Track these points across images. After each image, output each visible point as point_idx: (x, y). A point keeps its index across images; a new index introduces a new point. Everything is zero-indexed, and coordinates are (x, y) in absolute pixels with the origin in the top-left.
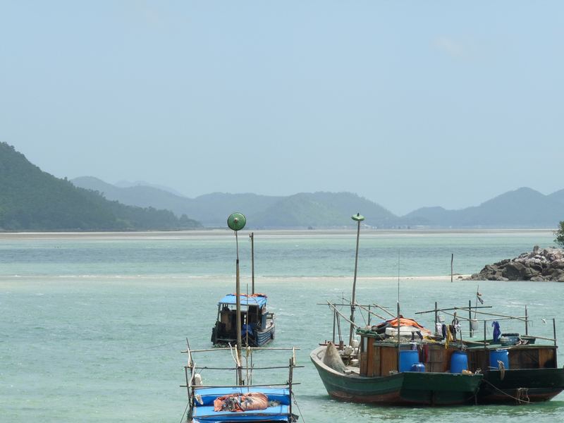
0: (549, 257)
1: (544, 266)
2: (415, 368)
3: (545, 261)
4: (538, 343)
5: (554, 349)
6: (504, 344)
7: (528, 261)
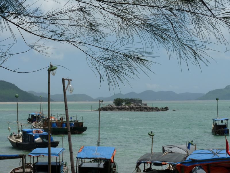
0: (111, 106)
1: (110, 108)
2: (55, 127)
3: (111, 107)
4: (79, 122)
5: (83, 123)
6: (72, 122)
7: (107, 107)
